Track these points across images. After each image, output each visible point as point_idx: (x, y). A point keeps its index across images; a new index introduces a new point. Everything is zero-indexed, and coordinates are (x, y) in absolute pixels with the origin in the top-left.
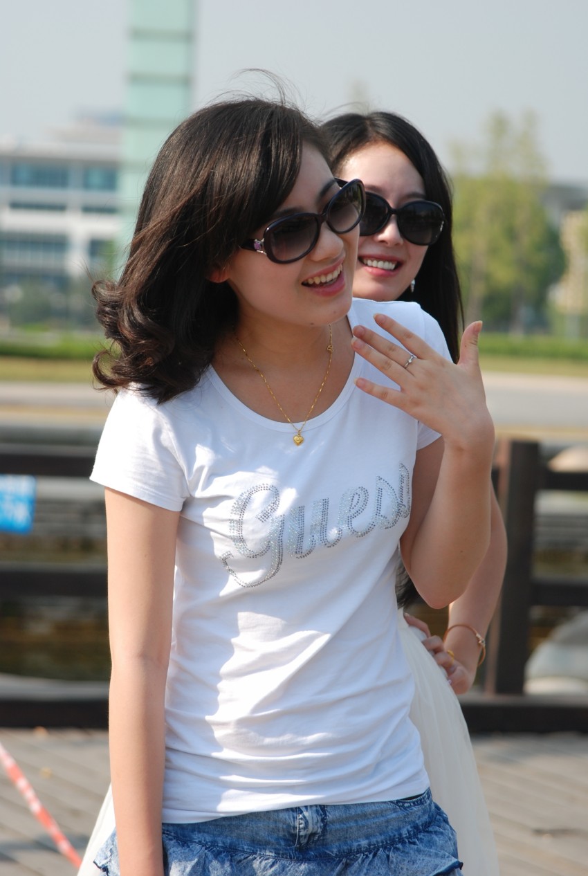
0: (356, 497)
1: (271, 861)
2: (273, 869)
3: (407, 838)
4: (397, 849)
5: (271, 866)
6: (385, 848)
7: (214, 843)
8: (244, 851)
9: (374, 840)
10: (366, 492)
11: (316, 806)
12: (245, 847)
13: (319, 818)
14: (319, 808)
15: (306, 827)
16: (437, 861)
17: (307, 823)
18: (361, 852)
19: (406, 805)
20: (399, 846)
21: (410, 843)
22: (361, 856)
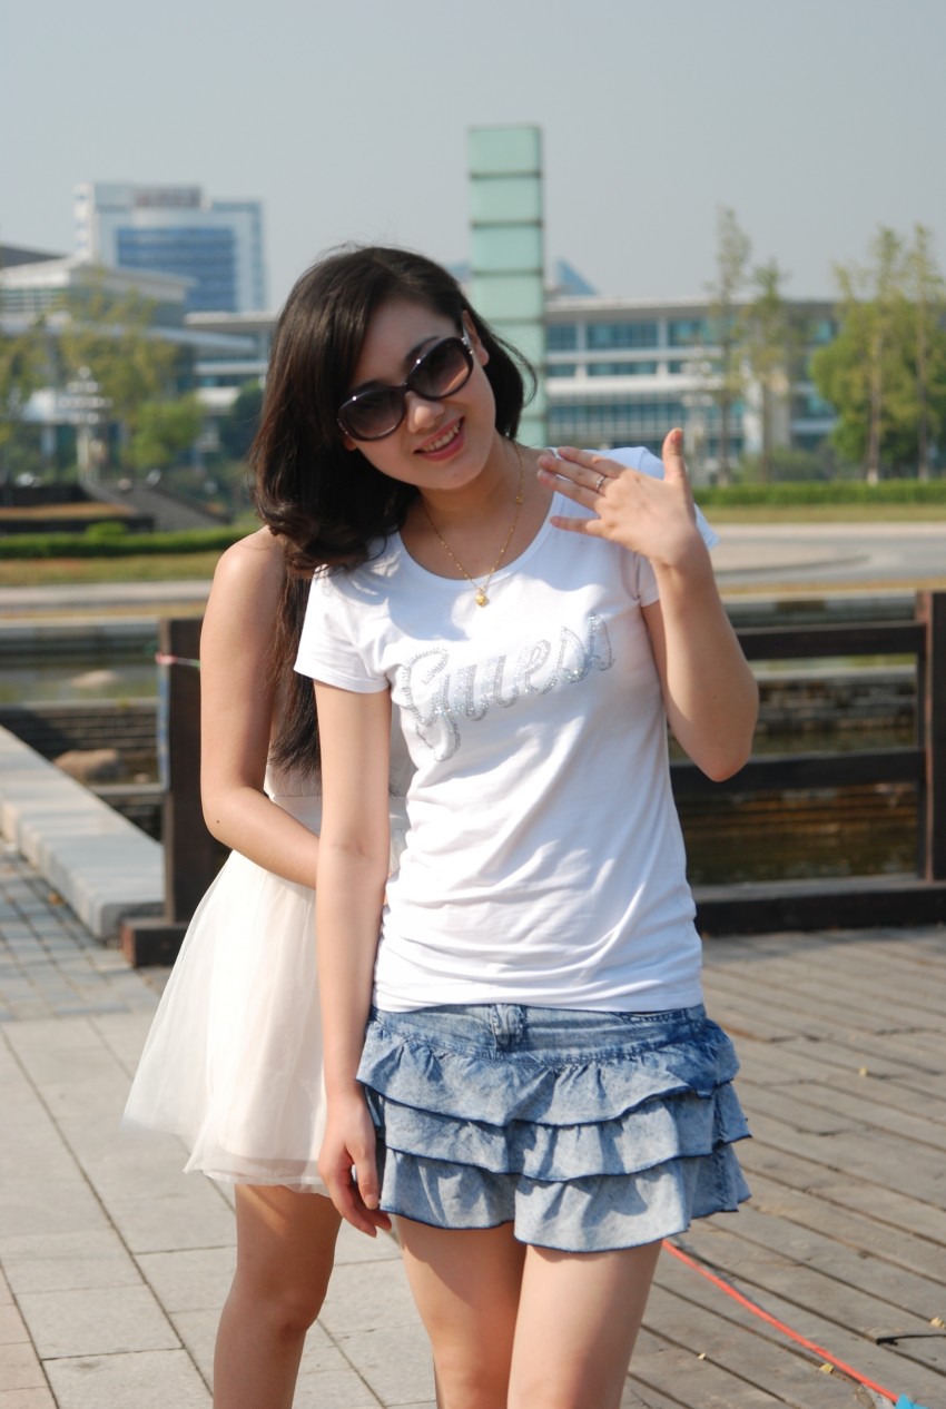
0: (537, 651)
1: (470, 1059)
2: (469, 1068)
3: (630, 1054)
4: (611, 1064)
5: (469, 1065)
6: (598, 1061)
7: (416, 1036)
8: (444, 1047)
9: (586, 1051)
10: (548, 645)
11: (515, 1005)
12: (447, 1043)
13: (517, 1019)
14: (519, 1009)
15: (499, 1026)
16: (655, 1082)
17: (500, 1020)
18: (571, 1063)
19: (633, 1019)
20: (615, 1061)
21: (631, 1060)
22: (569, 1067)
